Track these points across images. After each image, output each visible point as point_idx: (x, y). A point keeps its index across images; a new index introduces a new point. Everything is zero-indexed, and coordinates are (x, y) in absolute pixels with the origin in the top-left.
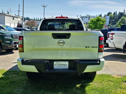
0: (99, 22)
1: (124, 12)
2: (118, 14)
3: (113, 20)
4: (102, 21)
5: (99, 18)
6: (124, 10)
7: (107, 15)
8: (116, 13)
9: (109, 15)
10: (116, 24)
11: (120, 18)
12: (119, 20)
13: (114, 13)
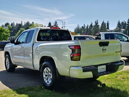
0: (3, 33)
1: (22, 24)
2: (15, 25)
3: (12, 31)
4: (6, 32)
5: (2, 28)
6: (22, 22)
7: (4, 25)
8: (14, 24)
9: (7, 26)
10: (15, 35)
11: (19, 30)
12: (18, 31)
13: (12, 23)
